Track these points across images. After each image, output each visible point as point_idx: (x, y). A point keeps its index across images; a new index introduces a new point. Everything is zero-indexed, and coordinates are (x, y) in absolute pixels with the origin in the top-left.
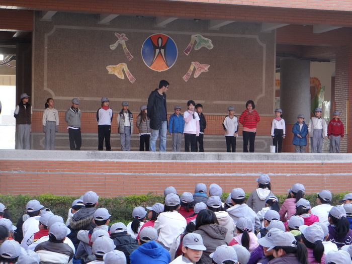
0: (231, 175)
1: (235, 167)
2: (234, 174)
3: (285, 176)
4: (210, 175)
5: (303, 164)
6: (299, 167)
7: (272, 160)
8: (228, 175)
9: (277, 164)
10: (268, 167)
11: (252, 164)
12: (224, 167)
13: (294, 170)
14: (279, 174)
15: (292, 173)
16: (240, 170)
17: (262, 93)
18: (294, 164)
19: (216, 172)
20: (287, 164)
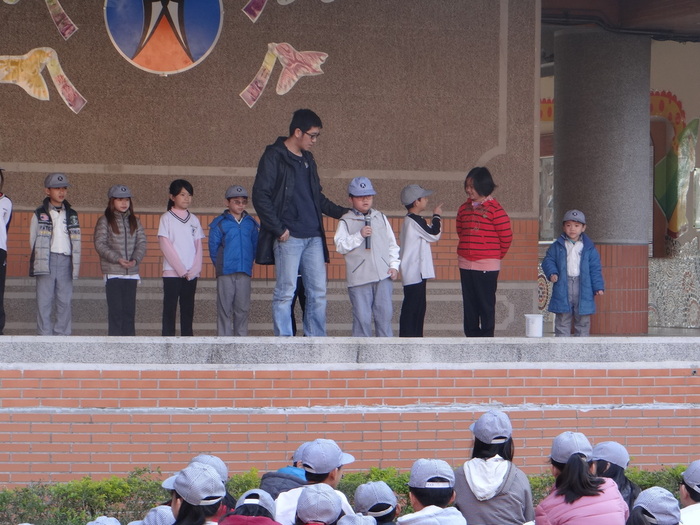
0: (399, 409)
1: (415, 384)
2: (409, 409)
3: (575, 413)
4: (333, 410)
5: (633, 373)
6: (618, 383)
7: (532, 359)
8: (391, 410)
9: (548, 372)
10: (520, 383)
11: (467, 373)
12: (378, 384)
13: (603, 392)
14: (556, 407)
15: (595, 401)
16: (429, 396)
17: (496, 143)
18: (602, 372)
19: (351, 403)
20: (580, 372)
